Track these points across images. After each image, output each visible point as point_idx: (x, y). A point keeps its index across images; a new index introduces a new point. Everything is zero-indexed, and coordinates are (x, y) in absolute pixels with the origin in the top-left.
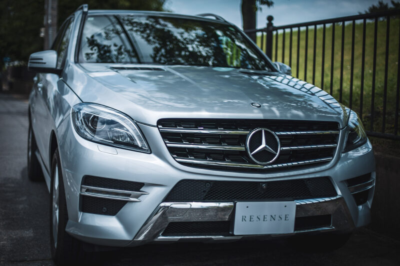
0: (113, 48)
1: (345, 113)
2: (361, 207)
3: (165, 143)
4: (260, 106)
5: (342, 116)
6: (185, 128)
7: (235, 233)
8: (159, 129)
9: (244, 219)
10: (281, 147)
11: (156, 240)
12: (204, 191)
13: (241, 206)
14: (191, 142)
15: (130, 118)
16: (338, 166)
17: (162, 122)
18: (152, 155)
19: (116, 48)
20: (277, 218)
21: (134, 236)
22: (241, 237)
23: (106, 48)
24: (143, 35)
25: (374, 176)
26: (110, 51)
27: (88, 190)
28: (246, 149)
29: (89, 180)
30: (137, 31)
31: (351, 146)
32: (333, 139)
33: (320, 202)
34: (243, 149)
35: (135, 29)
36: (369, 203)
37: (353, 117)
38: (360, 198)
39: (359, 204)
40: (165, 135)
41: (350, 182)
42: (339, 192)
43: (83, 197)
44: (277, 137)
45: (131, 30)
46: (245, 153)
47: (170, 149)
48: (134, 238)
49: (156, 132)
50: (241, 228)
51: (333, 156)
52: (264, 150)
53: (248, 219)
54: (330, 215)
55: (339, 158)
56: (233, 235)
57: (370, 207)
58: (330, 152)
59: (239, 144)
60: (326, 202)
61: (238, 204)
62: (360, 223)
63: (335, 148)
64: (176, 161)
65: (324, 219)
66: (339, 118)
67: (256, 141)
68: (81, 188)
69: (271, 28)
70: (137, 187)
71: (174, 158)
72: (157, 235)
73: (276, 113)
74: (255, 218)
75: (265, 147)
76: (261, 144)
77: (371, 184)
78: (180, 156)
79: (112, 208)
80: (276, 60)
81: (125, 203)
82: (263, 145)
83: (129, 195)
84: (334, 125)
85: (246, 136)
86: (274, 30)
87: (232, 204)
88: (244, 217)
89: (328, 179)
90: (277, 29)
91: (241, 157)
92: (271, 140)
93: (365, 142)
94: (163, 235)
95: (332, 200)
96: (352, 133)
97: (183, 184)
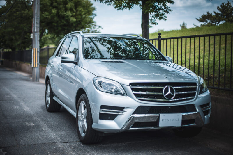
0: (90, 49)
1: (199, 79)
2: (206, 117)
3: (133, 92)
4: (167, 77)
5: (198, 80)
6: (140, 86)
7: (160, 125)
8: (130, 86)
9: (163, 120)
11: (129, 129)
12: (148, 110)
13: (162, 116)
14: (142, 91)
15: (119, 83)
16: (197, 100)
17: (131, 84)
18: (128, 97)
19: (91, 49)
20: (175, 120)
21: (121, 128)
22: (161, 128)
23: (87, 49)
24: (100, 42)
25: (211, 104)
26: (88, 51)
27: (102, 111)
28: (163, 94)
29: (103, 107)
30: (97, 41)
31: (201, 92)
32: (195, 89)
33: (189, 114)
34: (162, 94)
35: (96, 40)
36: (209, 115)
37: (202, 81)
38: (206, 113)
39: (205, 115)
40: (132, 89)
41: (201, 106)
42: (197, 110)
43: (100, 113)
44: (174, 89)
45: (95, 40)
46: (163, 95)
47: (135, 94)
48: (122, 128)
49: (129, 88)
50: (162, 124)
51: (195, 96)
52: (169, 94)
53: (164, 120)
54: (194, 120)
55: (197, 97)
56: (159, 127)
57: (209, 116)
58: (193, 95)
59: (160, 92)
60: (191, 114)
61: (161, 115)
62: (206, 122)
63: (196, 93)
65: (192, 121)
66: (197, 81)
67: (166, 91)
68: (100, 110)
69: (160, 39)
70: (122, 109)
71: (136, 98)
72: (129, 128)
73: (173, 80)
74: (167, 120)
75: (170, 93)
76: (168, 91)
77: (209, 107)
78: (138, 97)
79: (112, 117)
80: (166, 55)
81: (117, 115)
83: (119, 112)
84: (195, 84)
85: (162, 89)
86: (162, 40)
87: (158, 115)
89: (193, 105)
90: (163, 39)
91: (161, 97)
92: (172, 90)
93: (207, 90)
94: (132, 127)
95: (194, 114)
96: (202, 87)
97: (140, 107)
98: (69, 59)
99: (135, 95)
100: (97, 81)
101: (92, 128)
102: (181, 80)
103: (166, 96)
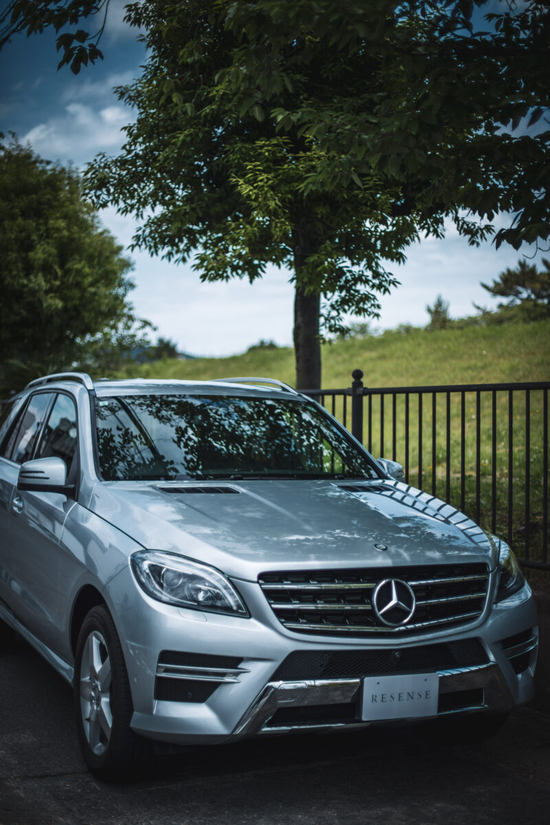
0: (115, 432)
1: (494, 547)
2: (520, 676)
3: (270, 604)
4: (386, 549)
5: (490, 553)
6: (293, 582)
7: (364, 719)
8: (260, 585)
9: (374, 699)
10: (416, 601)
11: (260, 733)
12: (321, 665)
13: (369, 682)
14: (302, 601)
15: (222, 573)
16: (490, 622)
17: (264, 577)
18: (252, 620)
19: (120, 433)
20: (416, 696)
21: (232, 730)
22: (369, 724)
23: (106, 434)
24: (150, 409)
25: (536, 632)
26: (111, 439)
27: (167, 670)
28: (373, 606)
29: (168, 656)
30: (140, 405)
31: (504, 594)
32: (481, 586)
33: (462, 673)
34: (368, 607)
35: (138, 402)
36: (531, 670)
37: (505, 551)
38: (519, 664)
39: (517, 673)
40: (268, 593)
41: (506, 643)
42: (492, 657)
43: (159, 679)
44: (411, 591)
45: (133, 403)
46: (371, 613)
47: (276, 612)
48: (234, 730)
49: (257, 590)
50: (370, 712)
51: (481, 609)
52: (395, 608)
53: (379, 699)
54: (480, 690)
55: (490, 611)
56: (360, 721)
57: (532, 675)
58: (477, 605)
59: (361, 602)
60: (471, 672)
61: (366, 680)
62: (521, 697)
63: (484, 598)
64: (285, 626)
65: (473, 696)
66: (487, 557)
67: (385, 596)
68: (158, 667)
69: (360, 390)
70: (232, 662)
71: (282, 623)
72: (260, 726)
73: (406, 558)
74: (388, 698)
75: (397, 604)
76: (390, 599)
77: (532, 643)
78: (289, 620)
79: (199, 693)
80: (382, 456)
81: (217, 685)
82: (394, 601)
83: (223, 675)
84: (480, 568)
85: (371, 591)
86: (365, 394)
87: (358, 680)
88: (374, 697)
89: (476, 641)
90: (370, 392)
91: (368, 617)
92: (403, 594)
93: (523, 585)
94: (269, 725)
95: (480, 670)
96: (504, 573)
97: (295, 655)
98: (48, 478)
99: (278, 613)
100: (145, 566)
101: (131, 730)
102: (435, 556)
103: (382, 615)
